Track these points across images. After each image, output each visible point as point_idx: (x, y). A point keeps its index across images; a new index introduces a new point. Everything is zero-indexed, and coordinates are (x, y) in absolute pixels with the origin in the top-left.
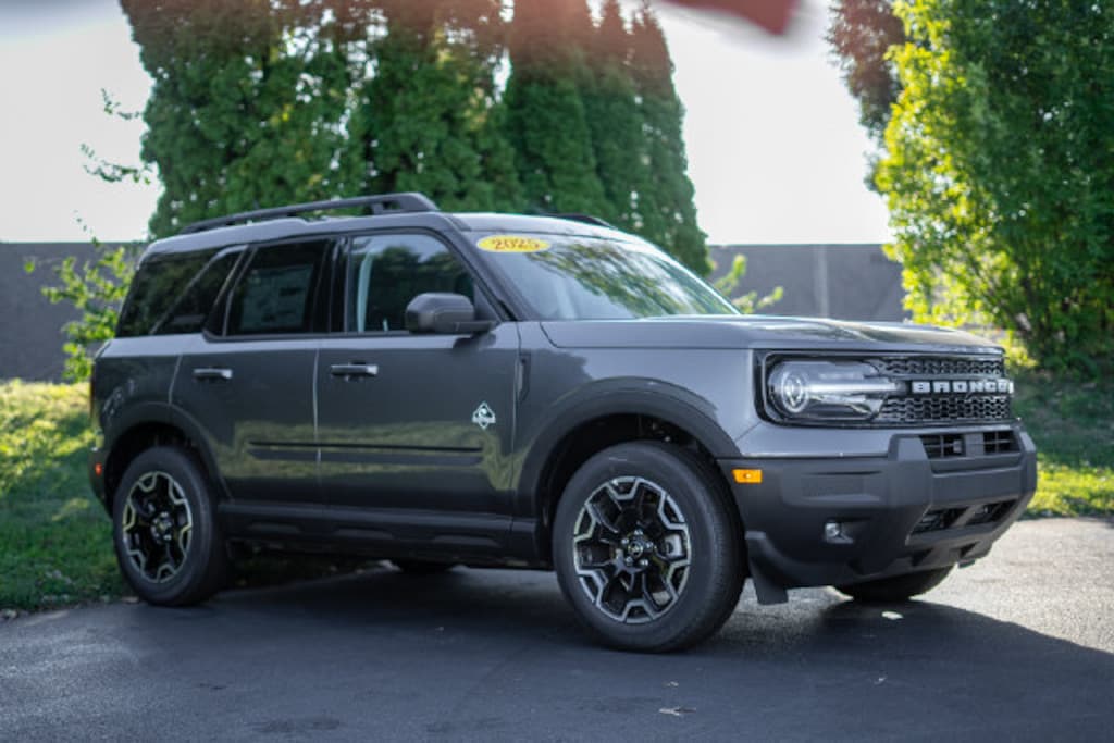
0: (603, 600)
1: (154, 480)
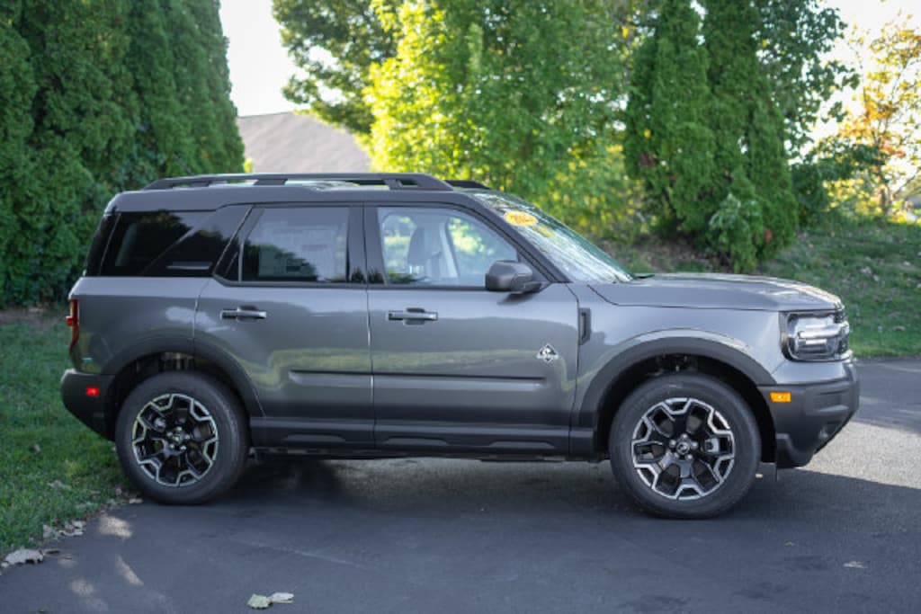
0: (656, 486)
1: (171, 401)
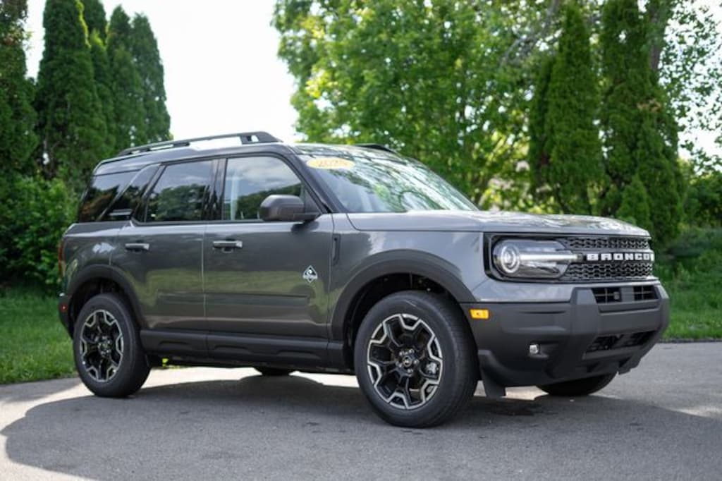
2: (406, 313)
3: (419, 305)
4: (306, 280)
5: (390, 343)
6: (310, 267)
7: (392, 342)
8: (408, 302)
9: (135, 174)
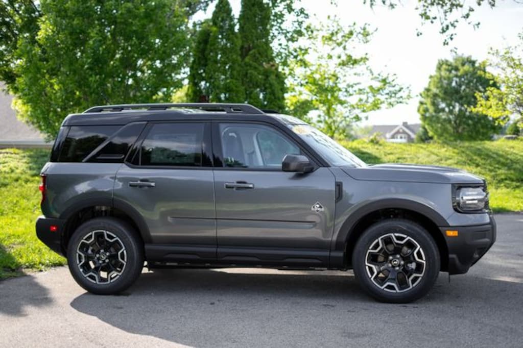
2: (397, 233)
3: (408, 228)
4: (314, 211)
5: (383, 250)
6: (318, 202)
7: (385, 251)
8: (400, 226)
9: (120, 128)
